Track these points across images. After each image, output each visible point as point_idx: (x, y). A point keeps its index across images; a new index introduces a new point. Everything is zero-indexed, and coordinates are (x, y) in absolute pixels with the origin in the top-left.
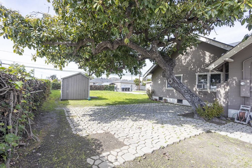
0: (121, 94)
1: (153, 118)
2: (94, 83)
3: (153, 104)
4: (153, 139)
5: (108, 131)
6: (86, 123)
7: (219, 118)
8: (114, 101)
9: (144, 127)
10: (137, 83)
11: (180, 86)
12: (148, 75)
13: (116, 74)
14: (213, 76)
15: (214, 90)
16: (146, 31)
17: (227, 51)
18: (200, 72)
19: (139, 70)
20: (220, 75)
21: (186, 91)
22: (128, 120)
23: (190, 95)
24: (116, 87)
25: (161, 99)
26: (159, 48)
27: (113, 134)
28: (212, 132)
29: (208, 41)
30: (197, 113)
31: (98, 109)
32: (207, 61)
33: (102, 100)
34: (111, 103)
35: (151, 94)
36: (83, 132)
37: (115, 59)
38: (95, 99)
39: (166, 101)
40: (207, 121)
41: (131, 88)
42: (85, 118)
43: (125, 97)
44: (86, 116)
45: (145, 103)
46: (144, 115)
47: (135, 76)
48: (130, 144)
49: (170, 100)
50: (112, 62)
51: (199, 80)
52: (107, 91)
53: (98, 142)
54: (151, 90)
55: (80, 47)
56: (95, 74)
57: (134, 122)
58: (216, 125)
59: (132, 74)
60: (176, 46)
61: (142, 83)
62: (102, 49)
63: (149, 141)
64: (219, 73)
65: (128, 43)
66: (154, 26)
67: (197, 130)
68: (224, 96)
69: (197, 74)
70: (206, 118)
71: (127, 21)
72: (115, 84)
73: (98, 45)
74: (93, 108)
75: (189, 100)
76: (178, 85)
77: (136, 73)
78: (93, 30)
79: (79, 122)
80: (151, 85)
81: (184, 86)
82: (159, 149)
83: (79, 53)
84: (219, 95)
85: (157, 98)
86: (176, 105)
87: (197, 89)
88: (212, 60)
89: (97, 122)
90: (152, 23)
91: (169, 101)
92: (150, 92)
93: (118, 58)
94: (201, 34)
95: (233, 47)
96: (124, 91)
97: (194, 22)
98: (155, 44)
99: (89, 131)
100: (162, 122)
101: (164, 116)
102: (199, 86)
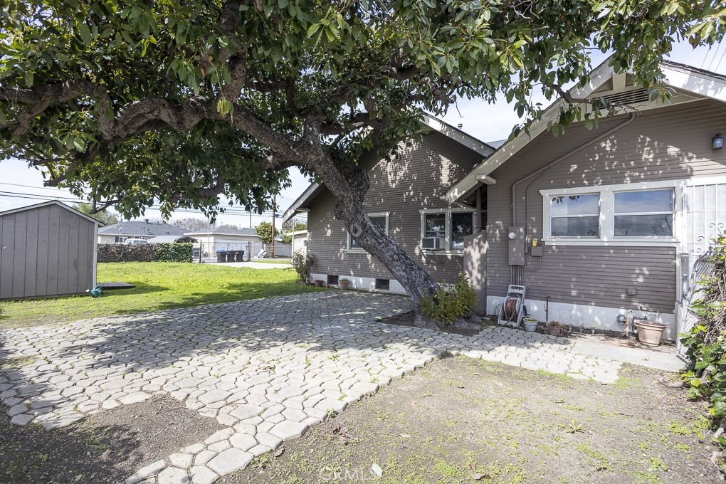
0: (215, 270)
1: (310, 334)
2: (117, 239)
3: (310, 295)
4: (307, 395)
5: (163, 393)
6: (76, 378)
7: (467, 318)
8: (188, 293)
9: (282, 364)
10: (267, 235)
11: (380, 244)
12: (296, 212)
13: (196, 208)
14: (457, 218)
15: (459, 252)
16: (289, 84)
17: (484, 158)
18: (429, 207)
19: (268, 197)
20: (470, 215)
21: (395, 256)
22: (233, 350)
23: (406, 268)
24: (198, 249)
25: (333, 279)
26: (327, 138)
27: (181, 399)
28: (452, 356)
29: (446, 131)
30: (422, 312)
31: (131, 323)
32: (445, 179)
33: (144, 295)
34: (180, 302)
35: (307, 267)
36: (61, 412)
37: (191, 161)
38: (120, 290)
39: (347, 286)
40: (443, 329)
41: (246, 252)
42: (72, 359)
43: (227, 280)
44: (79, 351)
45: (287, 295)
46: (282, 329)
47: (257, 214)
48: (236, 420)
49: (358, 282)
50: (179, 170)
51: (428, 228)
52: (168, 264)
53: (125, 436)
54: (305, 256)
55: (49, 108)
56: (117, 208)
57: (252, 354)
58: (462, 336)
59: (248, 209)
60: (372, 136)
61: (281, 235)
62: (141, 124)
63: (294, 404)
64: (469, 210)
65: (229, 115)
66: (312, 75)
67: (419, 353)
68: (479, 265)
69: (422, 212)
70: (442, 321)
71: (226, 44)
72: (193, 241)
73: (125, 109)
74: (108, 321)
75: (404, 281)
76: (376, 240)
77: (259, 206)
78: (105, 55)
79: (44, 378)
80: (305, 241)
81: (391, 242)
82: (322, 421)
83: (46, 130)
84: (469, 264)
85: (324, 278)
86: (374, 295)
87: (423, 251)
88: (455, 178)
89: (122, 368)
90: (306, 64)
91: (356, 284)
92: (304, 261)
93: (199, 157)
94: (430, 111)
95: (495, 150)
96: (225, 261)
97: (415, 79)
98: (314, 124)
99: (89, 402)
100: (333, 345)
101: (339, 327)
102: (427, 243)
